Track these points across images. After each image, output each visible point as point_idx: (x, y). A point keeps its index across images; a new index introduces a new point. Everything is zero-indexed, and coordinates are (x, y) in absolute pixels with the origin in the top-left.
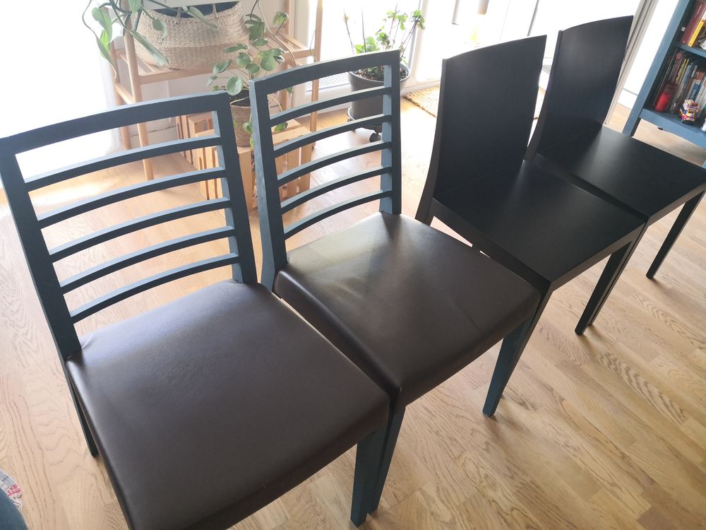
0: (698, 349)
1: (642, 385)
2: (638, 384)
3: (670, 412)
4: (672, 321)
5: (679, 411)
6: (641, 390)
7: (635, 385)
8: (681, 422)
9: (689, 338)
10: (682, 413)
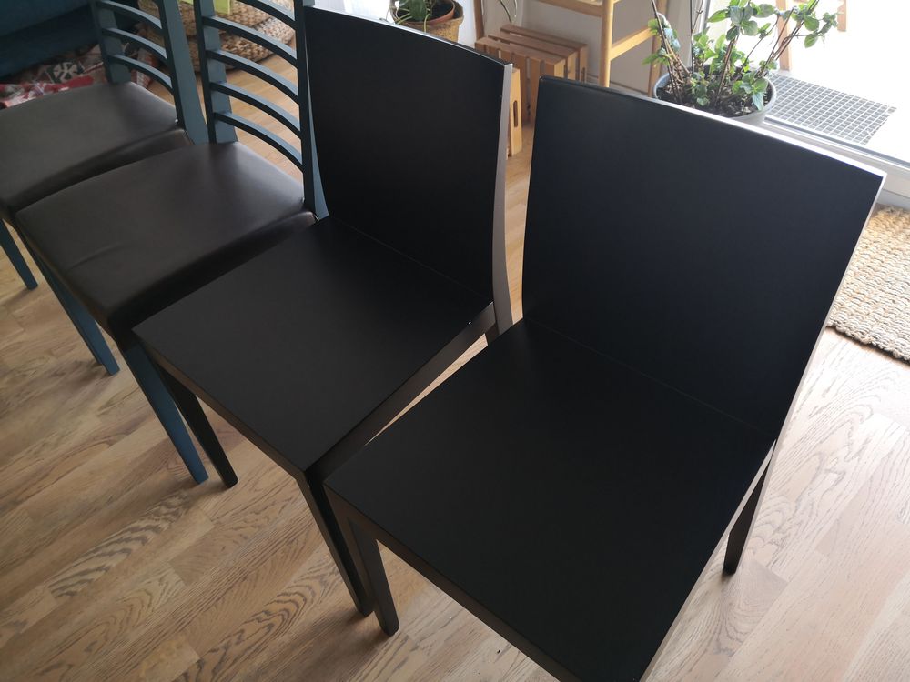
0: (197, 658)
1: (128, 545)
2: (128, 540)
3: (72, 577)
4: (271, 626)
5: (73, 589)
6: (116, 542)
7: (127, 535)
8: (54, 588)
9: (226, 648)
10: (67, 594)
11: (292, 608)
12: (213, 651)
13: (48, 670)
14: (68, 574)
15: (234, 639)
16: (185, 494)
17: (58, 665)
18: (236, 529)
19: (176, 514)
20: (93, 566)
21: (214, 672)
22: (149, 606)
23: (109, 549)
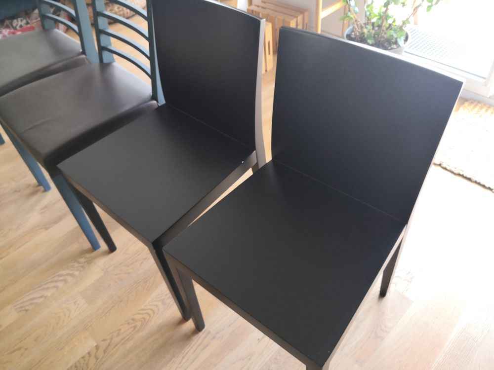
0: (95, 344)
1: (57, 284)
2: (57, 281)
3: (26, 301)
4: (135, 327)
5: (27, 308)
6: (50, 282)
7: (56, 278)
8: (16, 307)
9: (111, 339)
10: (24, 310)
11: (147, 317)
12: (104, 340)
13: (14, 351)
14: (24, 300)
15: (116, 334)
16: (88, 256)
17: (20, 349)
18: (116, 275)
19: (82, 267)
20: (37, 295)
21: (105, 352)
22: (69, 316)
23: (47, 286)
